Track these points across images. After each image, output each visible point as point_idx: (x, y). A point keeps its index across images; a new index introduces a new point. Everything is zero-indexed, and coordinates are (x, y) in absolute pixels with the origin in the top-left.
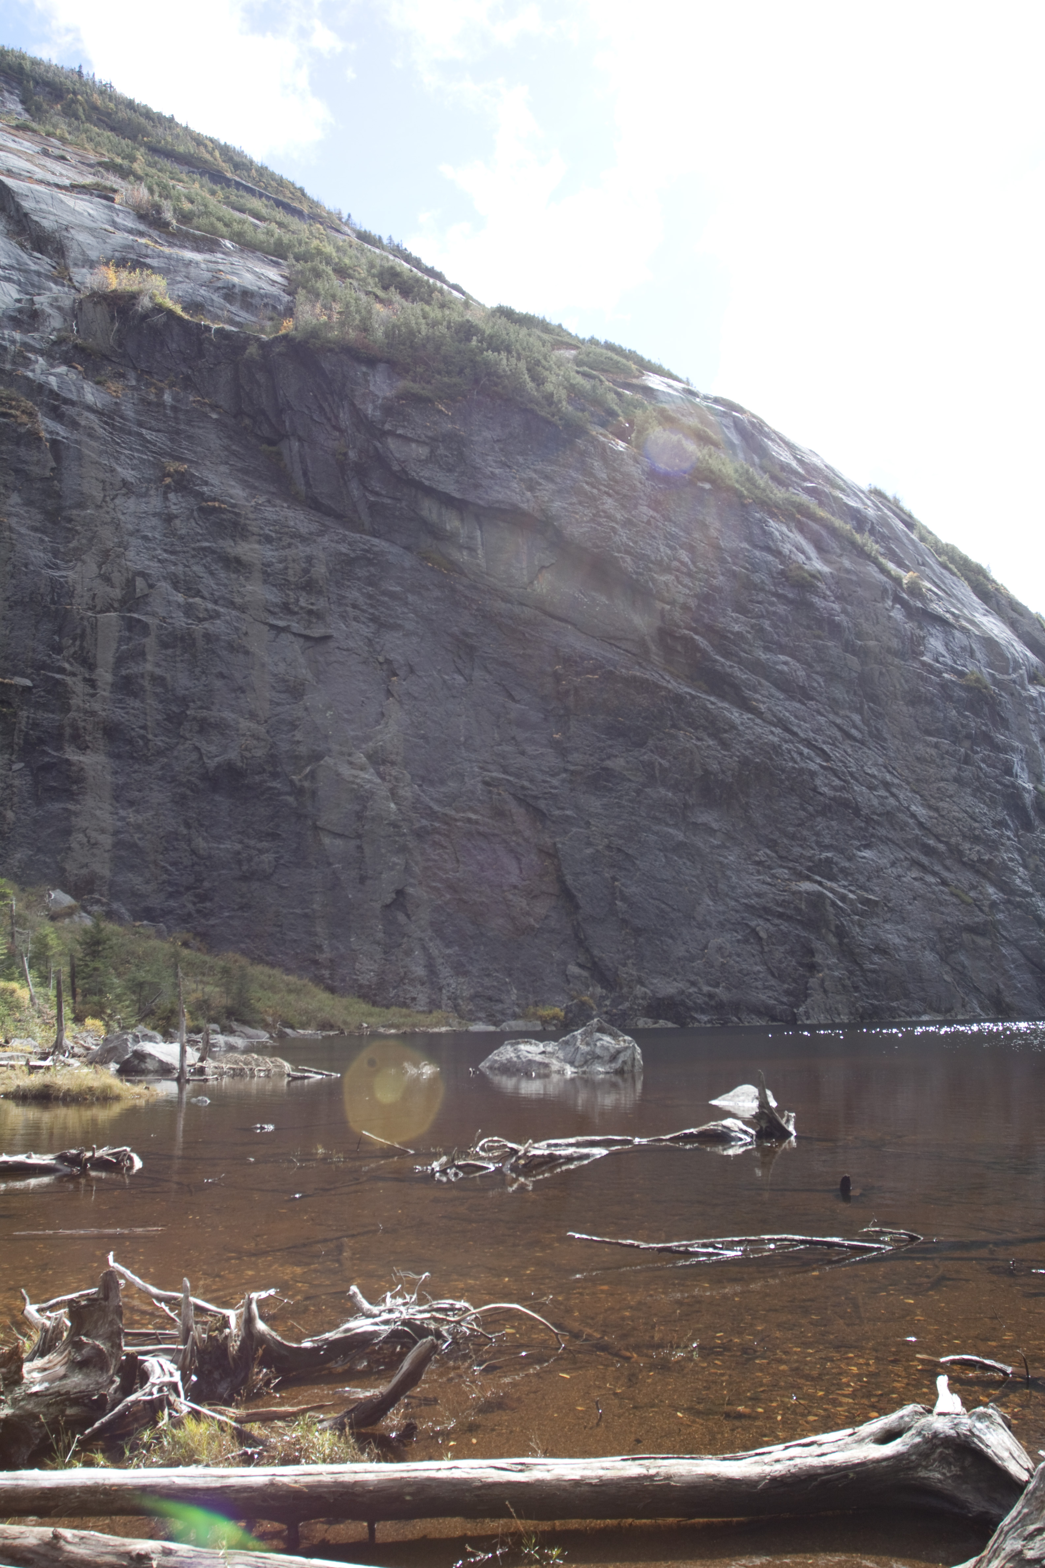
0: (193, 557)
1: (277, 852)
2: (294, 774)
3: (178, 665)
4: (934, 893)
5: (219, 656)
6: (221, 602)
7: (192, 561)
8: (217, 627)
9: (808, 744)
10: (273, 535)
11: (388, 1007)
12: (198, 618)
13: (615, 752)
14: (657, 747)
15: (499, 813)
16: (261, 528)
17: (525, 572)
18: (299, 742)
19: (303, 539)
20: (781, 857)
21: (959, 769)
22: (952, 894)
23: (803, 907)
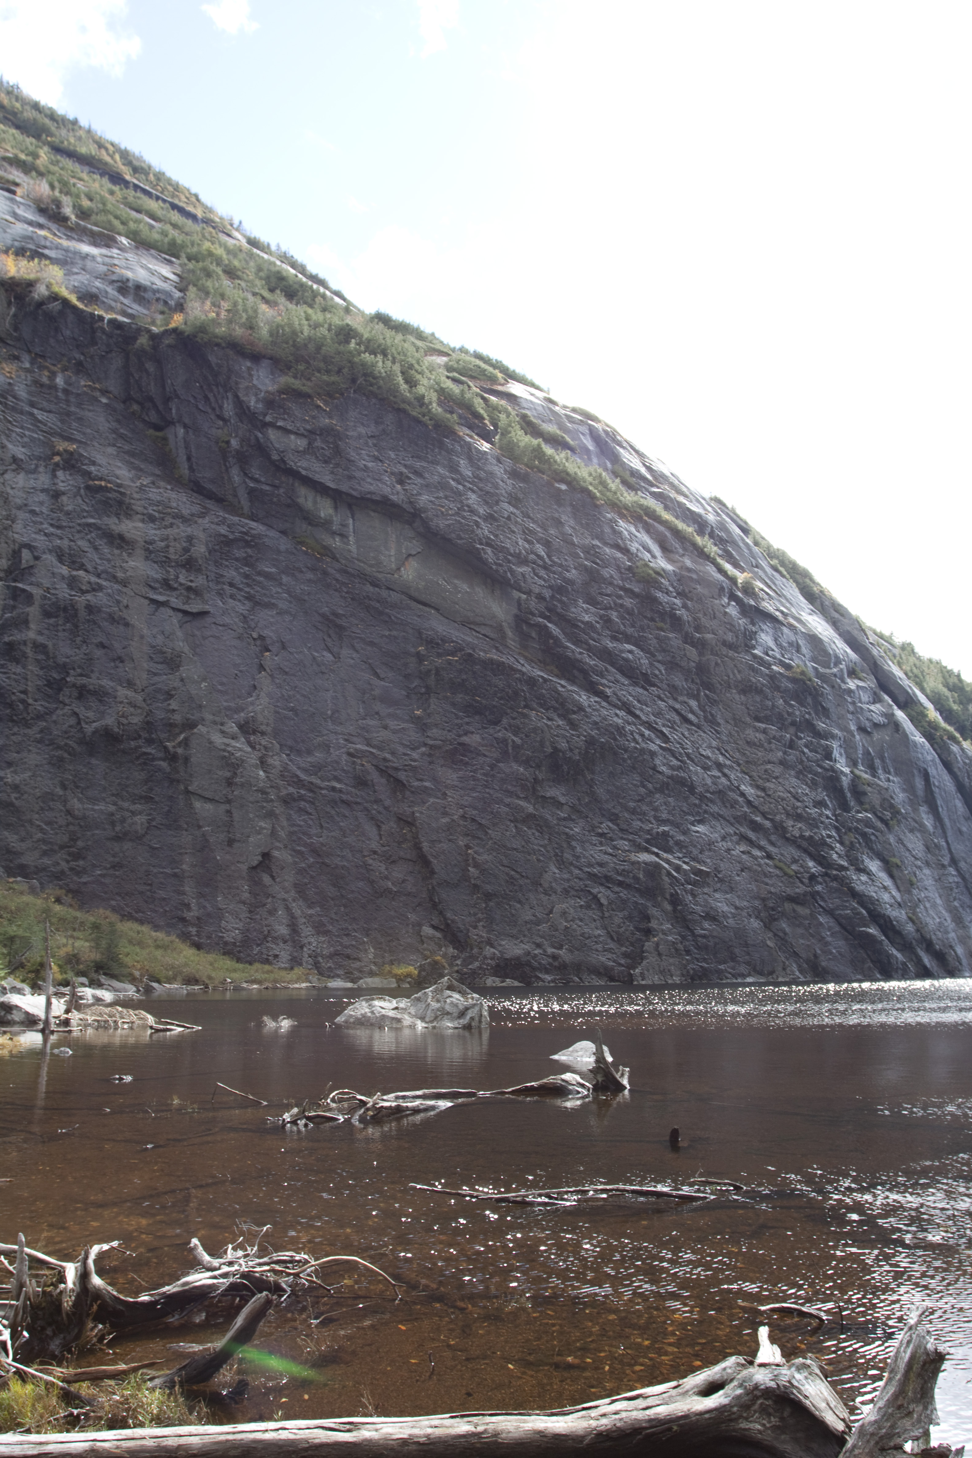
0: (79, 532)
1: (150, 814)
2: (169, 741)
3: (60, 634)
4: (760, 865)
5: (99, 627)
6: (103, 576)
7: (77, 536)
8: (99, 599)
9: (650, 726)
10: (157, 515)
11: (251, 964)
12: (81, 590)
13: (471, 729)
14: (510, 726)
15: (361, 782)
16: (145, 508)
17: (393, 559)
18: (174, 711)
19: (185, 520)
20: (622, 830)
21: (785, 753)
22: (776, 867)
23: (641, 876)
